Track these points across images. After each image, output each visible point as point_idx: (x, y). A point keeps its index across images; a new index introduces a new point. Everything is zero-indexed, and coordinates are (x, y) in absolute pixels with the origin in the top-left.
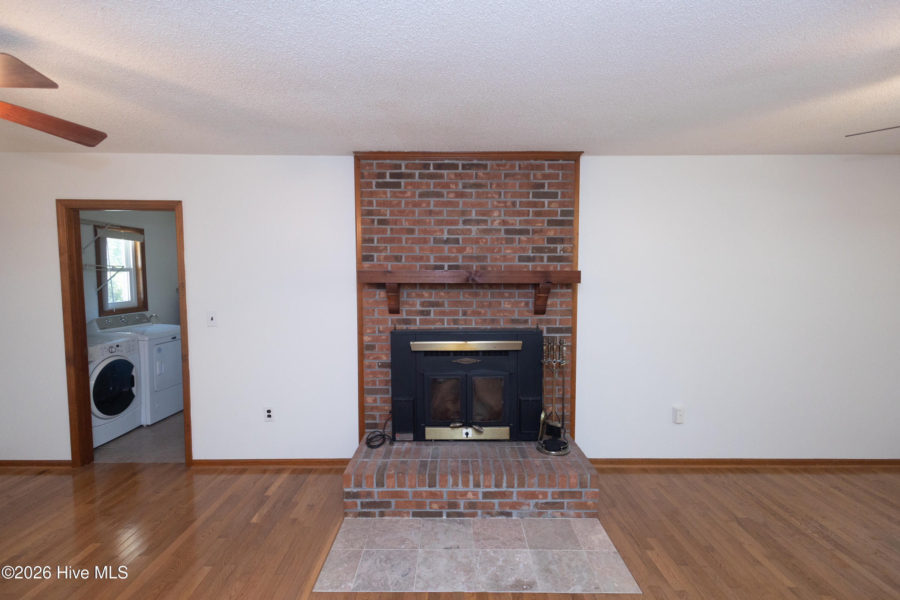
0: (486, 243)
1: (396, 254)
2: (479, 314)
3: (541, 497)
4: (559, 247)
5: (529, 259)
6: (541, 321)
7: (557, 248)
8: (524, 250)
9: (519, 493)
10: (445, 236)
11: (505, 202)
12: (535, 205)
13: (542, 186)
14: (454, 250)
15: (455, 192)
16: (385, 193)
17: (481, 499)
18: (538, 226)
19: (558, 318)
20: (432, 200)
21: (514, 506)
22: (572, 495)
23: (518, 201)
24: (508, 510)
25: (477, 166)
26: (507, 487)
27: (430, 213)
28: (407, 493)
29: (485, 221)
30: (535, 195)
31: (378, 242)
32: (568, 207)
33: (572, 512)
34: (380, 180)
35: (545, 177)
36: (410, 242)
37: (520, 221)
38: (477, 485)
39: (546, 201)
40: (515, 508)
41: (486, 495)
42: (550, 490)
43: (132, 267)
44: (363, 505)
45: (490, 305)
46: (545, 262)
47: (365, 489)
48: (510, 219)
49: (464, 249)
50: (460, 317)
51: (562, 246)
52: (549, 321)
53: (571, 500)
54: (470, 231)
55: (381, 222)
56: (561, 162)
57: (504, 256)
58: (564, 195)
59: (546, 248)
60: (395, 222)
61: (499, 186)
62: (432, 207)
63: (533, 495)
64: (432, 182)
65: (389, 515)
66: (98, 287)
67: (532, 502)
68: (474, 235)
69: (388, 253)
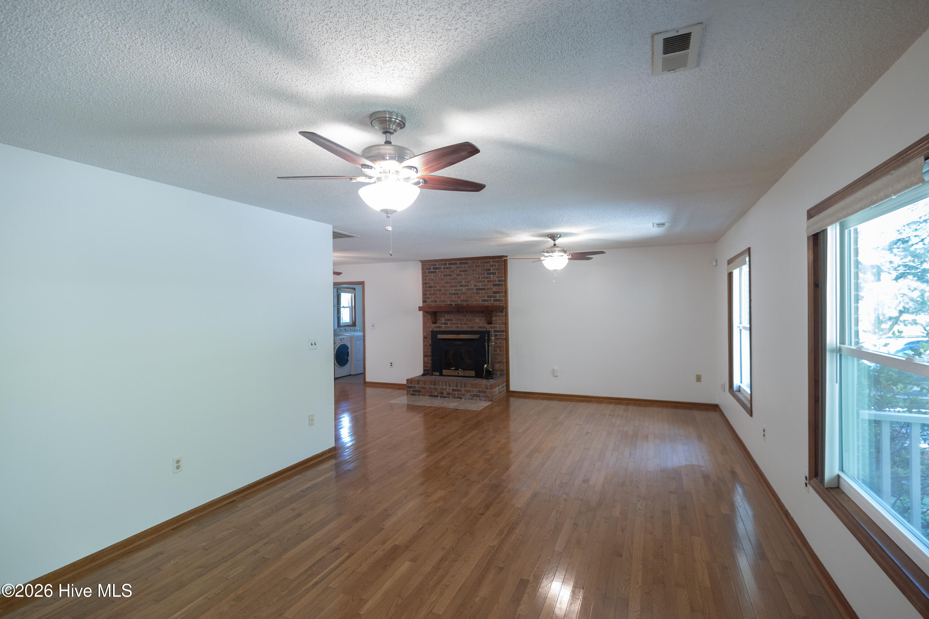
0: (469, 294)
1: (435, 300)
2: (467, 324)
3: (472, 392)
4: (498, 295)
5: (485, 301)
6: (491, 327)
7: (496, 296)
8: (484, 297)
9: (464, 390)
10: (453, 292)
11: (476, 277)
12: (487, 278)
13: (490, 270)
14: (457, 298)
15: (457, 274)
16: (431, 275)
17: (451, 392)
18: (489, 287)
19: (498, 326)
20: (448, 278)
21: (463, 395)
22: (483, 392)
23: (480, 276)
24: (460, 396)
25: (465, 263)
26: (460, 387)
27: (447, 283)
28: (426, 387)
29: (468, 286)
30: (487, 274)
31: (429, 295)
32: (501, 278)
33: (483, 399)
34: (429, 271)
35: (491, 266)
36: (440, 294)
37: (482, 285)
38: (450, 386)
39: (492, 276)
40: (463, 396)
41: (453, 390)
42: (475, 390)
43: (350, 306)
44: (413, 391)
45: (471, 320)
46: (492, 302)
47: (413, 385)
48: (477, 284)
49: (460, 297)
50: (459, 325)
51: (499, 295)
52: (494, 327)
53: (482, 394)
54: (462, 289)
55: (430, 287)
56: (497, 259)
57: (476, 300)
58: (499, 273)
59: (492, 296)
60: (435, 287)
61: (473, 270)
62: (448, 280)
63: (469, 391)
64: (448, 270)
65: (421, 395)
66: (338, 315)
67: (469, 394)
68: (464, 291)
69: (432, 299)
